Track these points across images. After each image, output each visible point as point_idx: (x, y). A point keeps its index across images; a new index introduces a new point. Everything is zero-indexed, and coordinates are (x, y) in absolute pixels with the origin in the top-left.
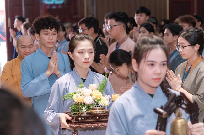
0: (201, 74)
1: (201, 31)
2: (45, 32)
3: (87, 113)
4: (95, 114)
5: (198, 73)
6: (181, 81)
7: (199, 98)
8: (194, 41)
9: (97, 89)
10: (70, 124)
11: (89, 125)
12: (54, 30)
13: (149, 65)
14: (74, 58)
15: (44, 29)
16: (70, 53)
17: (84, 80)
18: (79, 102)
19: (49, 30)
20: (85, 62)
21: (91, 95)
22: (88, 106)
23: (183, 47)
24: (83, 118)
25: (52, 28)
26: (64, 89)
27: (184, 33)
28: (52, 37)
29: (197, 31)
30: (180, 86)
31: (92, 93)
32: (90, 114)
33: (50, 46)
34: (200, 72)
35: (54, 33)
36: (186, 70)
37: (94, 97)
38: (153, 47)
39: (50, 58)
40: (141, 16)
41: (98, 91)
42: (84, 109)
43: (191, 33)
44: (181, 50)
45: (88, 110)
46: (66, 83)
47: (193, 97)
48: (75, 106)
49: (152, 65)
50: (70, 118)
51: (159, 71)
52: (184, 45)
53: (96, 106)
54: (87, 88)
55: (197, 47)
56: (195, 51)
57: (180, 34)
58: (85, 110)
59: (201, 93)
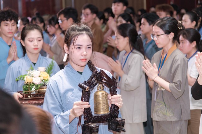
0: (176, 62)
1: (176, 19)
2: (5, 23)
3: (36, 92)
4: (42, 92)
5: (174, 62)
6: (157, 70)
7: (175, 85)
8: (169, 30)
9: (46, 71)
10: (21, 101)
11: (36, 102)
12: (13, 21)
13: (77, 48)
14: (25, 45)
15: (4, 21)
16: (22, 41)
17: (34, 64)
18: (28, 83)
19: (8, 22)
20: (34, 49)
21: (39, 76)
22: (37, 86)
23: (158, 36)
24: (31, 96)
25: (11, 20)
26: (18, 72)
27: (158, 22)
28: (12, 28)
29: (172, 20)
30: (157, 75)
31: (41, 75)
32: (39, 93)
33: (10, 35)
34: (176, 60)
35: (13, 24)
36: (162, 59)
37: (42, 78)
38: (80, 33)
39: (10, 46)
40: (118, 6)
41: (46, 73)
42: (33, 88)
43: (165, 22)
44: (156, 39)
45: (37, 89)
46: (19, 67)
47: (169, 85)
48: (26, 86)
49: (79, 48)
50: (21, 96)
51: (85, 53)
52: (159, 34)
53: (43, 86)
54: (36, 70)
55: (172, 35)
56: (170, 39)
57: (155, 23)
58: (35, 89)
59: (178, 81)
